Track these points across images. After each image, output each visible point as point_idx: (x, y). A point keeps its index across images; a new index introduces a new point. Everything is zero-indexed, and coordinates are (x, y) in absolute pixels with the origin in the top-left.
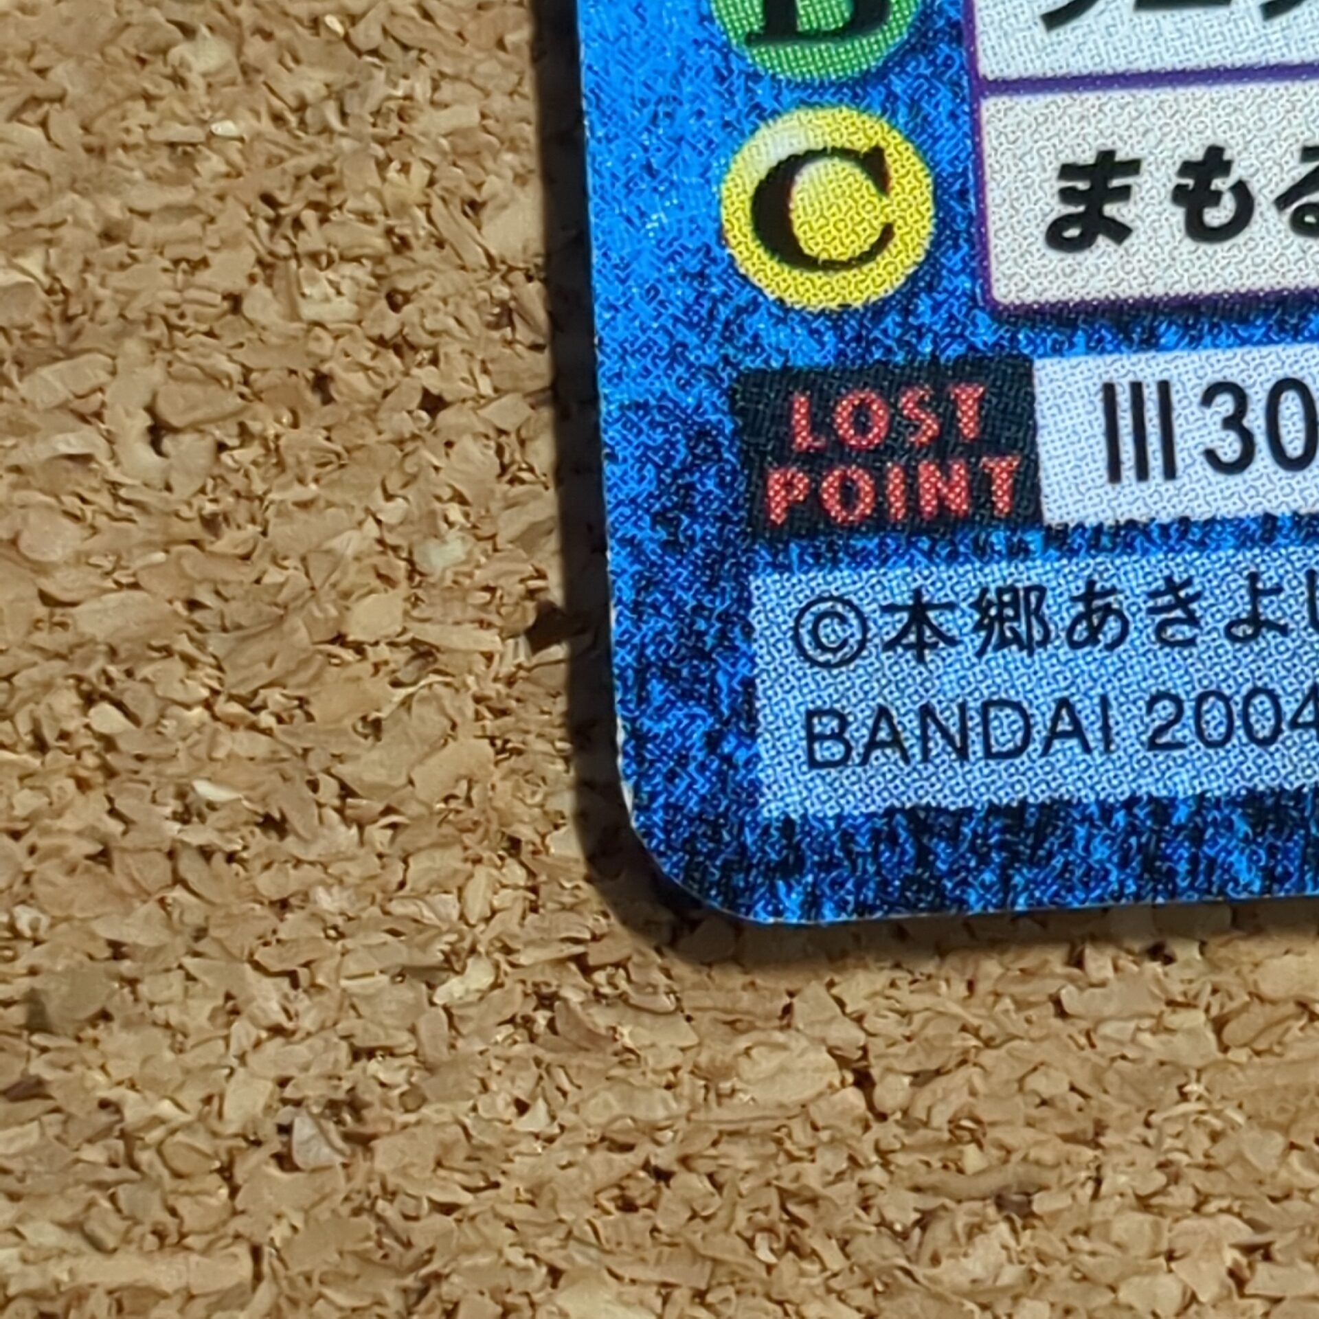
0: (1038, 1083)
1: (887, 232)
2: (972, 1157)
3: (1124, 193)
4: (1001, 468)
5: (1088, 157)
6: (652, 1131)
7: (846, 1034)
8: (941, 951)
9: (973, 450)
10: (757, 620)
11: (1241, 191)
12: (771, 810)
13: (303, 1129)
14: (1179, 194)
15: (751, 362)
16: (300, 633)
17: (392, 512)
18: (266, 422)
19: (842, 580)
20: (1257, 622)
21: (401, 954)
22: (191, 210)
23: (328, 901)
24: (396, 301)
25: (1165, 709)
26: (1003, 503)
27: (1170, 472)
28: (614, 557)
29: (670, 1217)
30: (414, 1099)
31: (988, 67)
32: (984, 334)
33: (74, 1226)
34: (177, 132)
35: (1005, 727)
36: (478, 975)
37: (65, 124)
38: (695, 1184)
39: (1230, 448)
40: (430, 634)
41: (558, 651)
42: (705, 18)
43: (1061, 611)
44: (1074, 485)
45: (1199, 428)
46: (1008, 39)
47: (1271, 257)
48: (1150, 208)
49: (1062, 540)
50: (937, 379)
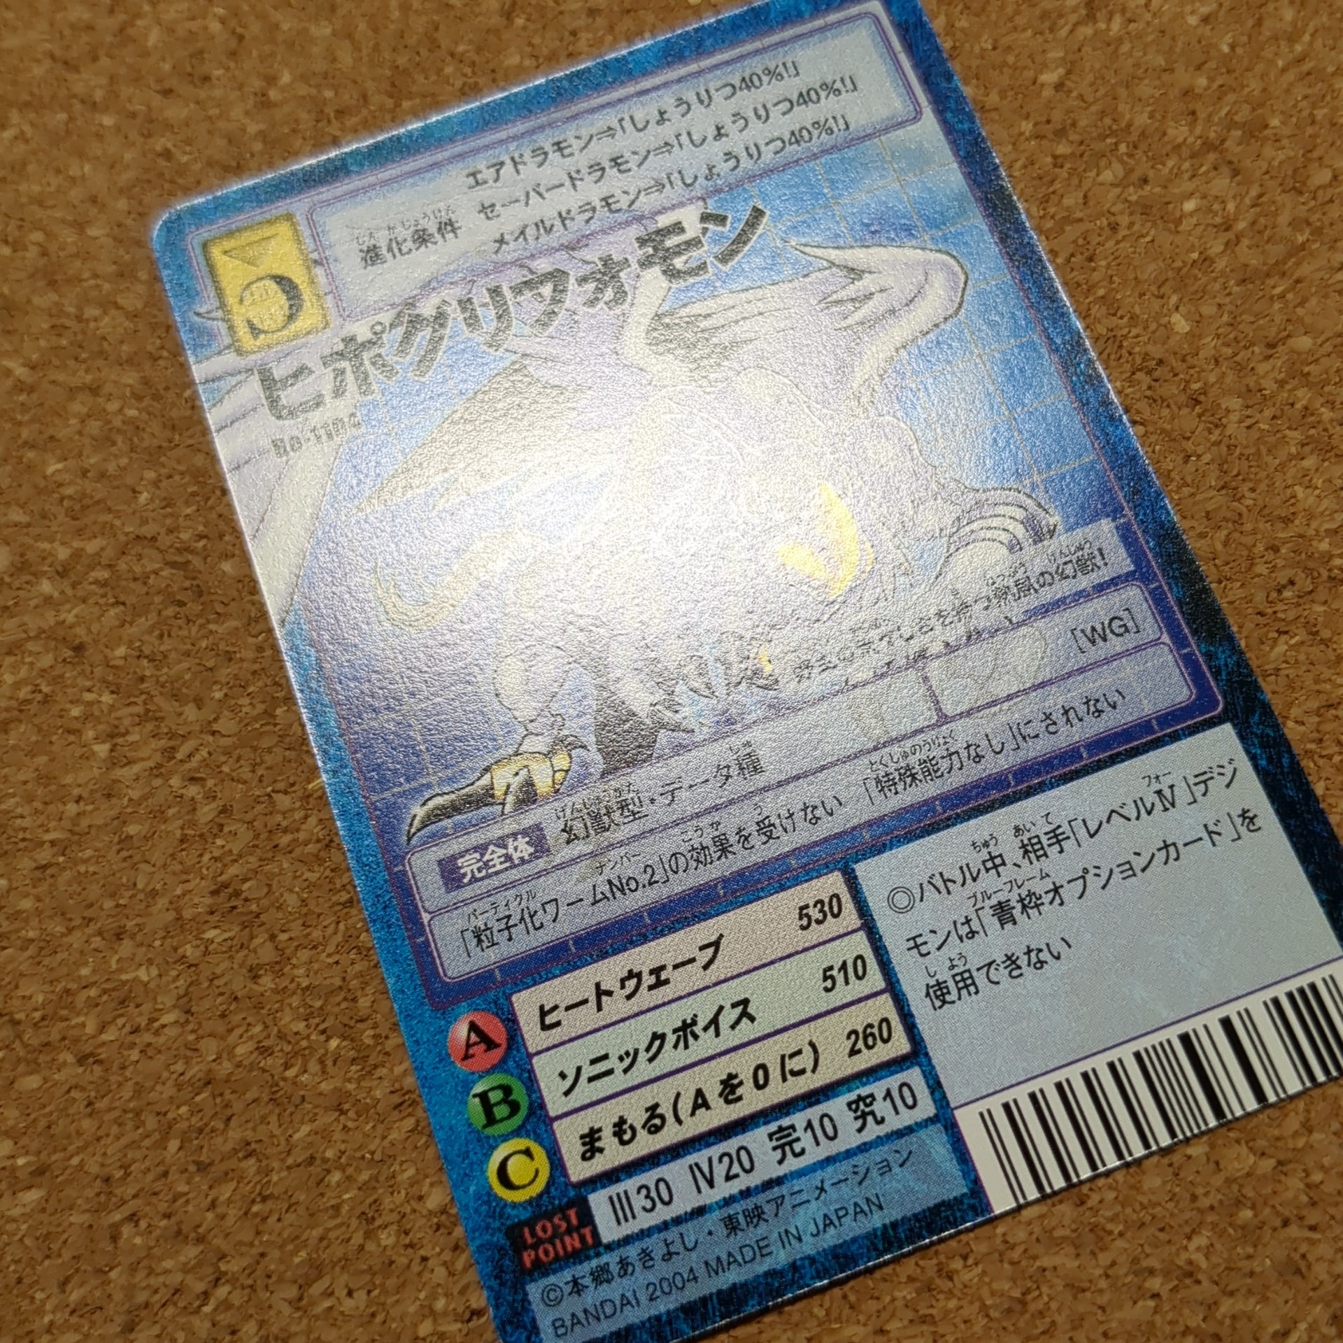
1: (537, 1172)
3: (599, 1139)
4: (587, 1231)
5: (586, 1131)
9: (578, 1229)
10: (531, 1298)
11: (632, 1128)
14: (615, 1134)
15: (509, 1223)
17: (422, 1295)
18: (379, 1280)
19: (552, 1279)
20: (670, 1254)
22: (342, 1224)
25: (651, 1288)
26: (589, 1240)
27: (634, 1217)
31: (552, 1114)
32: (572, 1193)
34: (333, 1202)
35: (608, 1310)
37: (301, 1210)
39: (649, 1205)
40: (442, 1329)
42: (470, 1125)
43: (615, 1269)
44: (608, 1230)
45: (639, 1202)
46: (555, 1103)
47: (645, 1144)
48: (608, 1140)
49: (610, 1247)
50: (562, 1210)
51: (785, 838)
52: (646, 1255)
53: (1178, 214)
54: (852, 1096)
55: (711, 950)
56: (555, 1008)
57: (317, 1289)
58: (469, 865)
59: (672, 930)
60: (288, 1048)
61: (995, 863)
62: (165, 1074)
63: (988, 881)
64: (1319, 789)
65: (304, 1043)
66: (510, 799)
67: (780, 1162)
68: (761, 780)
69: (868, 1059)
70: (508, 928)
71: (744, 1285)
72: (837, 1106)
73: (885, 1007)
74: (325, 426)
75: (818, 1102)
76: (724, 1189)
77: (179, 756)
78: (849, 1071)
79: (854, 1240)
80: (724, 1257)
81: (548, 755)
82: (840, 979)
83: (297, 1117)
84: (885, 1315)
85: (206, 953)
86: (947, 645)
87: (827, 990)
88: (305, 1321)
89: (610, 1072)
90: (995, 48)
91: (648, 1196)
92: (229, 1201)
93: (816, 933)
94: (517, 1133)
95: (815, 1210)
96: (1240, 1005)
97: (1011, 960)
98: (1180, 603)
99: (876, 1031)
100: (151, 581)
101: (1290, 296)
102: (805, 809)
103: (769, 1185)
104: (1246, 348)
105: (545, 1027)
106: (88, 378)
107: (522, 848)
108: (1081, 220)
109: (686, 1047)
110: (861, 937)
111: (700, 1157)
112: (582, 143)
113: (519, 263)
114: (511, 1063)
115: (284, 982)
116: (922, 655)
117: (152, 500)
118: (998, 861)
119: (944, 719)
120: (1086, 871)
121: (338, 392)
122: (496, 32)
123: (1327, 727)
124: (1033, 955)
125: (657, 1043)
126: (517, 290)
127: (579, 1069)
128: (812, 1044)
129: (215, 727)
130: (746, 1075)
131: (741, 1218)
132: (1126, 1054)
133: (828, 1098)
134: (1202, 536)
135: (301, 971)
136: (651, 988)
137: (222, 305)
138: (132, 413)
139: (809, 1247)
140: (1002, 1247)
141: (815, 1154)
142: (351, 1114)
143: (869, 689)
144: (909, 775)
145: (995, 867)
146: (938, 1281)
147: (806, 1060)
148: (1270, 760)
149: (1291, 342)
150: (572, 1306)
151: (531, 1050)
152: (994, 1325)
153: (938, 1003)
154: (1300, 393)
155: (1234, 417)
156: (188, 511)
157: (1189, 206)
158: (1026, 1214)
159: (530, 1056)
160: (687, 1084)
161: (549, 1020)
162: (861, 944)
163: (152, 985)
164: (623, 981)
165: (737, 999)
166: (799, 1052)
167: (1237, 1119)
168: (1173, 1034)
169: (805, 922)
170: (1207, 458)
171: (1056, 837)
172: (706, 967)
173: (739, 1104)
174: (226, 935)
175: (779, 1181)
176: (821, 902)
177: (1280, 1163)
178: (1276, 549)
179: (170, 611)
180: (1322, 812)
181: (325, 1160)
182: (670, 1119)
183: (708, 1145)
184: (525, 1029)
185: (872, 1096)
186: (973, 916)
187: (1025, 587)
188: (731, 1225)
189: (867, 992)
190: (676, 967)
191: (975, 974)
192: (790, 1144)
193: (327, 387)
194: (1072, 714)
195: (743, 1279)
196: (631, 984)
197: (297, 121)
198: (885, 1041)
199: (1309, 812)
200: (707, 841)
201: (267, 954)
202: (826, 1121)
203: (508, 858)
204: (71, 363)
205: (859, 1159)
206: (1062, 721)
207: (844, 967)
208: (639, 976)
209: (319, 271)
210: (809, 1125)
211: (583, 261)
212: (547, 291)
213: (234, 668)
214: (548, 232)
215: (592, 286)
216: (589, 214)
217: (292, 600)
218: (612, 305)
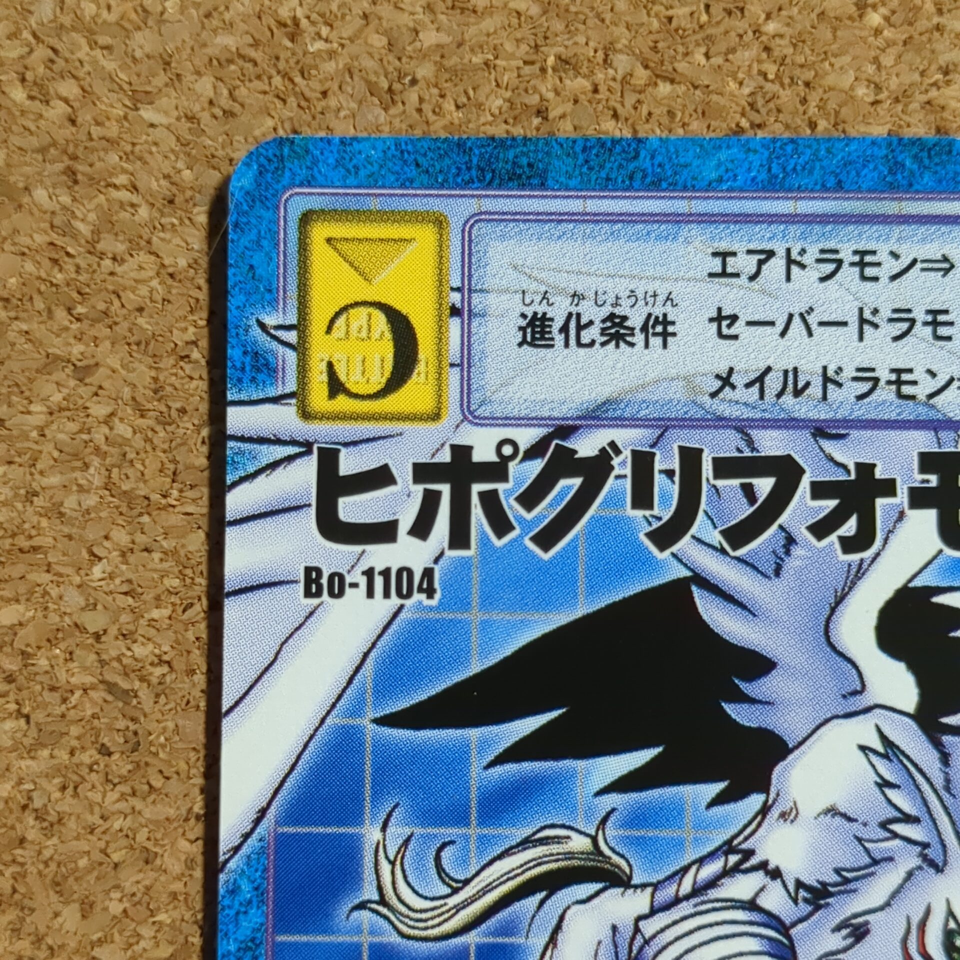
74: (386, 573)
100: (74, 699)
106: (77, 349)
112: (897, 266)
113: (742, 427)
117: (111, 577)
121: (421, 529)
122: (837, 23)
126: (723, 467)
137: (301, 326)
138: (123, 429)
156: (156, 614)
179: (86, 758)
193: (407, 520)
197: (497, 51)
204: (61, 314)
209: (454, 326)
211: (831, 459)
212: (764, 485)
213: (149, 876)
214: (797, 393)
215: (831, 504)
216: (865, 387)
217: (257, 822)
218: (849, 545)
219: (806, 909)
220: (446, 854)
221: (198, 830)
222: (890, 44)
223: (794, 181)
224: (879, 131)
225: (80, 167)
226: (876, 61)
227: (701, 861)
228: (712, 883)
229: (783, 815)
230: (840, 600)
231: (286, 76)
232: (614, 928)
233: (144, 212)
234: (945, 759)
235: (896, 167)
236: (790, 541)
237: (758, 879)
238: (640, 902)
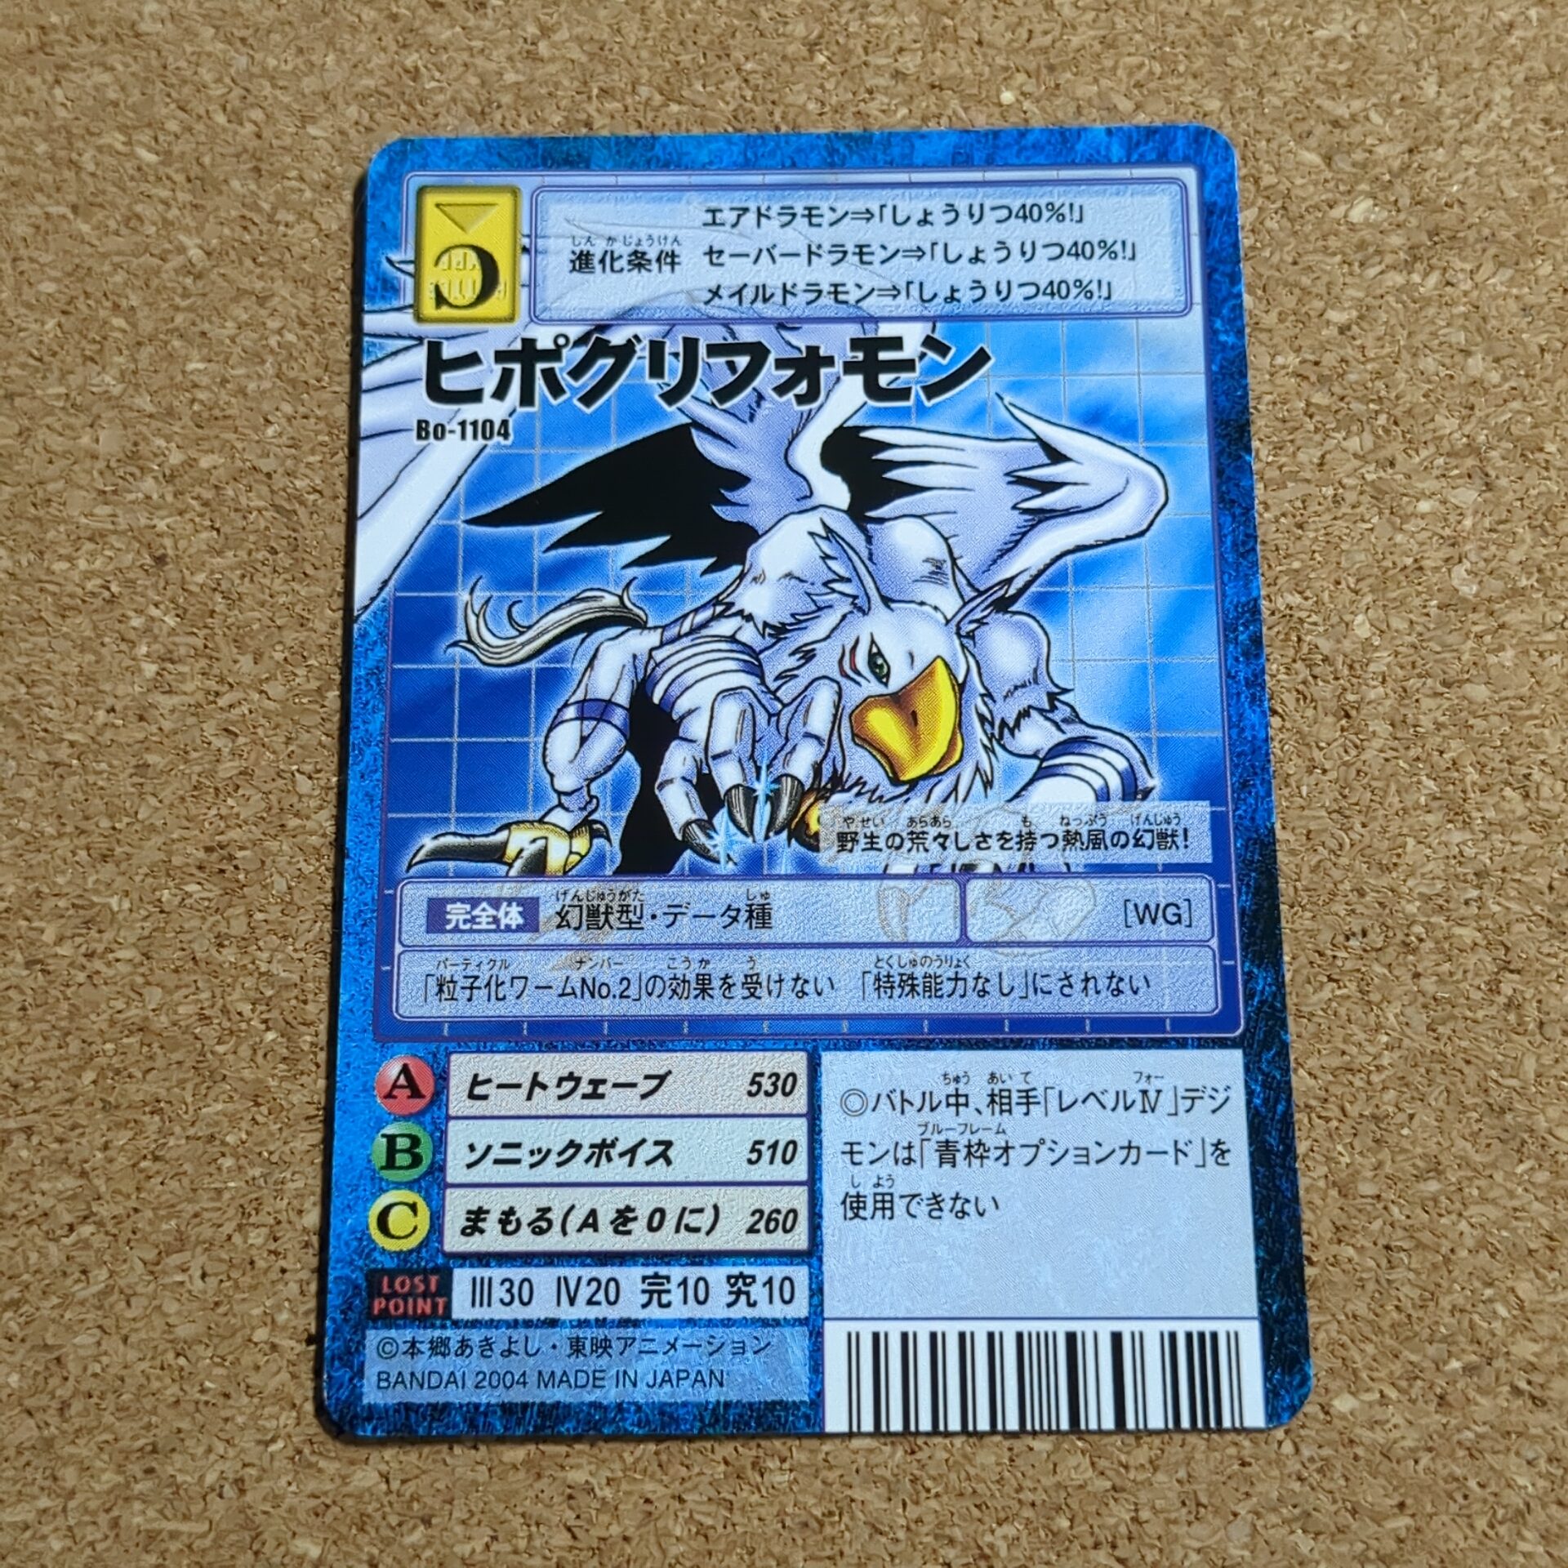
0: (438, 1485)
1: (416, 1228)
2: (416, 1505)
3: (484, 1220)
4: (441, 1301)
5: (475, 1208)
6: (326, 1494)
7: (384, 1468)
8: (413, 1444)
9: (434, 1296)
10: (367, 1343)
11: (518, 1221)
12: (365, 1401)
13: (227, 1488)
14: (500, 1221)
15: (372, 1266)
16: (238, 1339)
17: (269, 1303)
18: (235, 1274)
19: (393, 1333)
20: (510, 1352)
21: (259, 1437)
22: (220, 1209)
23: (240, 1420)
24: (276, 1239)
25: (481, 1377)
26: (441, 1310)
27: (489, 1305)
28: (328, 1323)
29: (328, 1519)
30: (259, 1480)
31: (449, 1180)
32: (440, 1261)
33: (161, 1512)
34: (217, 1185)
35: (434, 1380)
36: (280, 1444)
37: (186, 1181)
38: (336, 1509)
39: (507, 1298)
40: (276, 1341)
41: (312, 1347)
42: (369, 1161)
43: (454, 1345)
44: (462, 1308)
45: (499, 1292)
46: (455, 1172)
47: (525, 1241)
48: (491, 1225)
49: (456, 1324)
50: (426, 1273)
51: (766, 999)
52: (487, 1344)
53: (1410, 509)
54: (735, 1271)
55: (655, 1082)
56: (488, 1081)
57: (175, 1260)
58: (456, 913)
59: (625, 1049)
60: (226, 1024)
61: (958, 1101)
62: (103, 1006)
63: (945, 1116)
64: (1302, 1147)
65: (244, 1026)
66: (518, 864)
67: (644, 1306)
68: (765, 936)
69: (763, 1241)
70: (471, 988)
71: (568, 1406)
72: (717, 1275)
73: (798, 1199)
74: (474, 424)
75: (701, 1264)
76: (581, 1311)
77: (222, 702)
78: (741, 1246)
79: (685, 1404)
80: (558, 1374)
81: (571, 834)
82: (767, 1155)
83: (212, 1094)
84: (688, 1485)
85: (181, 904)
86: (997, 868)
87: (750, 1162)
88: (152, 1286)
89: (517, 1161)
90: (1295, 263)
91: (509, 1291)
92: (122, 1149)
93: (761, 1104)
94: (410, 1185)
95: (659, 1363)
96: (1137, 1326)
97: (936, 1199)
98: (1243, 913)
99: (781, 1218)
100: (252, 517)
101: (1488, 639)
102: (797, 979)
103: (625, 1323)
104: (1420, 676)
105: (472, 1096)
106: (259, 285)
107: (513, 916)
108: (1308, 481)
109: (597, 1165)
110: (802, 1123)
111: (572, 1273)
112: (834, 217)
113: (726, 324)
114: (428, 1118)
115: (246, 960)
116: (969, 869)
117: (280, 435)
118: (962, 1100)
119: (964, 941)
120: (1042, 1141)
121: (500, 393)
123: (1337, 1090)
124: (959, 1203)
125: (571, 1151)
126: (713, 350)
127: (489, 1148)
128: (716, 1208)
129: (265, 687)
130: (643, 1213)
131: (588, 1344)
132: (1009, 1330)
133: (711, 1264)
134: (1293, 852)
135: (265, 955)
136: (585, 1096)
137: (417, 261)
138: (290, 337)
139: (640, 1395)
140: (821, 1464)
141: (678, 1311)
142: (264, 1110)
143: (904, 884)
144: (909, 984)
145: (957, 1105)
146: (749, 1472)
147: (704, 1221)
148: (1266, 1101)
149: (1468, 687)
150: (401, 1364)
151: (452, 1112)
152: (785, 1533)
153: (850, 1214)
154: (1453, 744)
155: (1377, 743)
156: (311, 459)
157: (1424, 506)
158: (856, 1443)
159: (449, 1118)
160: (585, 1200)
161: (478, 1090)
162: (798, 1130)
163: (120, 917)
164: (561, 1080)
165: (662, 1138)
166: (701, 1211)
167: (1088, 1432)
168: (1062, 1328)
169: (754, 1088)
170: (1332, 775)
171: (1028, 1098)
172: (644, 1096)
173: (625, 1238)
174: (206, 894)
175: (636, 1323)
176: (777, 1076)
177: (1114, 1488)
178: (1362, 894)
179: (260, 556)
180: (1295, 1171)
181: (223, 1143)
182: (557, 1227)
183: (583, 1265)
184: (452, 1090)
185: (753, 1277)
186: (916, 1143)
187: (1097, 840)
188: (577, 1347)
189: (787, 1178)
190: (616, 1085)
191: (896, 1200)
192: (660, 1293)
193: (490, 387)
194: (1091, 984)
195: (568, 1400)
196: (568, 1086)
197: (557, 85)
198: (786, 1231)
199: (1283, 1167)
200: (691, 977)
201: (239, 927)
202: (701, 1284)
203: (496, 920)
204: (248, 263)
205: (719, 1332)
206: (1079, 986)
207: (774, 1146)
208: (578, 1080)
209: (524, 261)
210: (684, 1282)
211: (789, 344)
212: (742, 362)
213: (303, 635)
214: (765, 300)
215: (790, 373)
216: (813, 296)
217: (381, 589)
218: (801, 399)
219: (769, 641)
220: (515, 609)
221: (338, 602)
222: (832, 74)
223: (763, 162)
224: (824, 129)
225: (264, 166)
226: (822, 86)
227: (696, 611)
228: (705, 625)
229: (755, 579)
230: (795, 436)
231: (410, 104)
232: (635, 657)
233: (308, 194)
234: (869, 539)
235: (833, 151)
236: (760, 397)
237: (736, 622)
238: (653, 638)
